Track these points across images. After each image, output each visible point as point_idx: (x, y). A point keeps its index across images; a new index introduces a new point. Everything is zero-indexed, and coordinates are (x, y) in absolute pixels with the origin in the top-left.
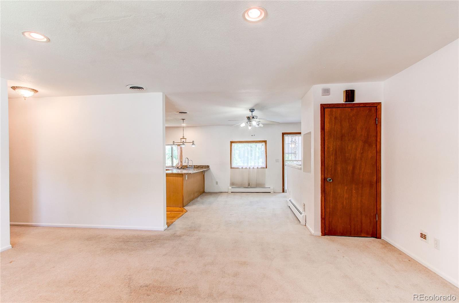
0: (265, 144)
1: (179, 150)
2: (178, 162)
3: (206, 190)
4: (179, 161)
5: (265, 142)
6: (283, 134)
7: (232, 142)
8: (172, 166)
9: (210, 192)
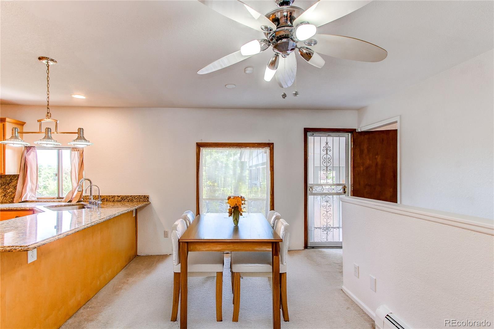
0: (270, 150)
1: (77, 161)
2: (71, 189)
3: (142, 250)
4: (75, 185)
5: (270, 146)
6: (307, 131)
7: (200, 146)
8: (59, 198)
9: (150, 254)
